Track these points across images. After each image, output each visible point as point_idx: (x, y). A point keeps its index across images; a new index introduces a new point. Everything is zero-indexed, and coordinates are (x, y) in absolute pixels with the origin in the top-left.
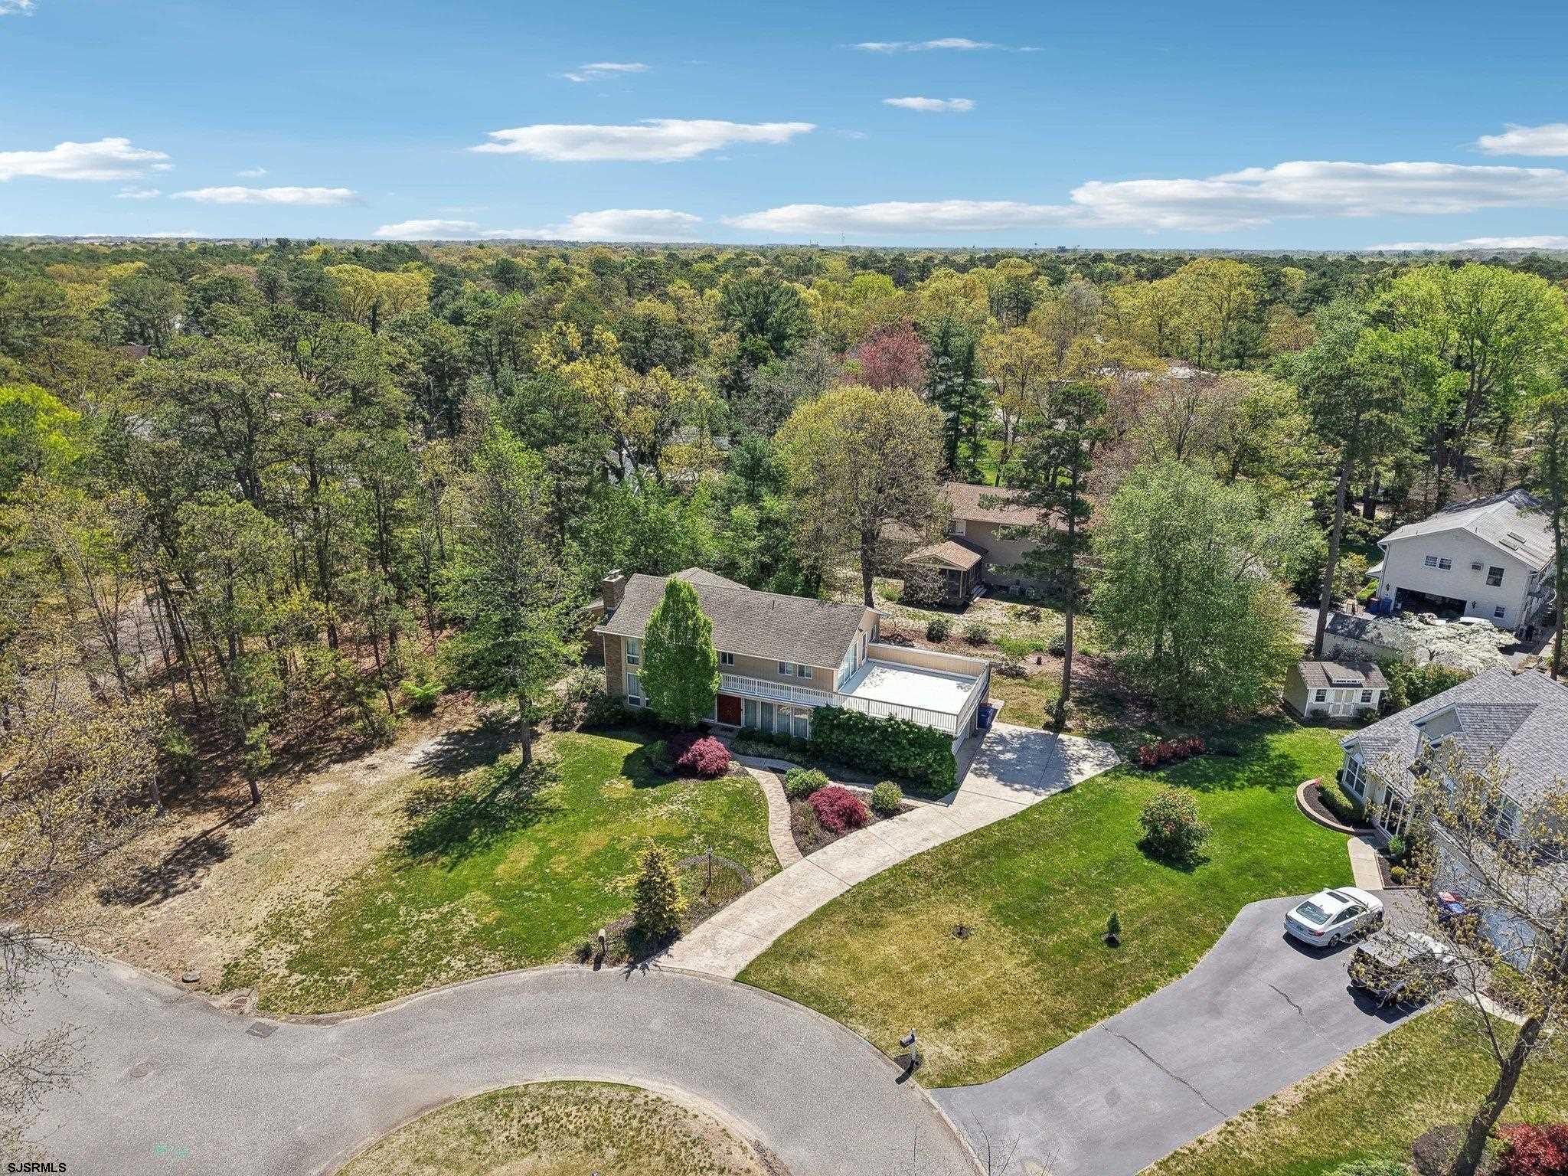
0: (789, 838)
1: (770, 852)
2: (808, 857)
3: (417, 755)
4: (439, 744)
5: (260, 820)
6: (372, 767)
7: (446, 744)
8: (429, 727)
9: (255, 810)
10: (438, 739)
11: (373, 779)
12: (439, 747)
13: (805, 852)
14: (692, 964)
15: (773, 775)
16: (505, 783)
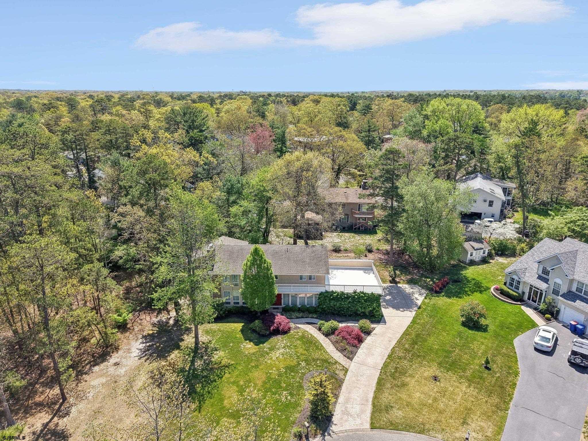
0: (339, 354)
1: (336, 362)
2: (353, 361)
3: (135, 353)
4: (143, 343)
5: (74, 410)
6: (116, 364)
7: (146, 343)
8: (131, 336)
9: (66, 405)
10: (141, 341)
11: (122, 371)
12: (144, 345)
13: (351, 359)
14: (347, 426)
15: (310, 326)
16: (194, 357)
